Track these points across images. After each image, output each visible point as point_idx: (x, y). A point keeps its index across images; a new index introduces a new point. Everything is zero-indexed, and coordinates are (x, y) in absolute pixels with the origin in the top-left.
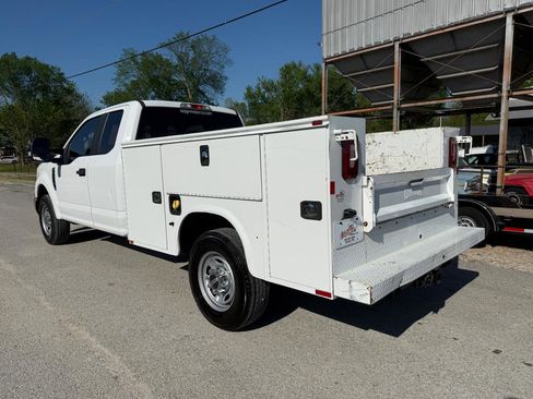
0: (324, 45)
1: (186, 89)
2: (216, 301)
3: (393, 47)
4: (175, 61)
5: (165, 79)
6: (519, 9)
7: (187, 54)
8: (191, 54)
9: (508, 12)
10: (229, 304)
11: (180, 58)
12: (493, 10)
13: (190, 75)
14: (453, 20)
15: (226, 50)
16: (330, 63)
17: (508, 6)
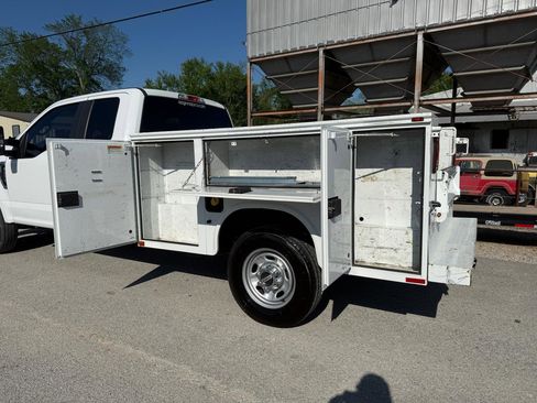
0: (249, 44)
1: (77, 79)
2: (265, 299)
3: (318, 52)
4: (64, 47)
5: (53, 66)
6: (429, 28)
7: (79, 41)
8: (84, 41)
9: (419, 30)
10: (283, 300)
11: (70, 43)
12: (407, 27)
13: (82, 63)
14: (372, 32)
15: (124, 40)
16: (254, 63)
17: (419, 25)
